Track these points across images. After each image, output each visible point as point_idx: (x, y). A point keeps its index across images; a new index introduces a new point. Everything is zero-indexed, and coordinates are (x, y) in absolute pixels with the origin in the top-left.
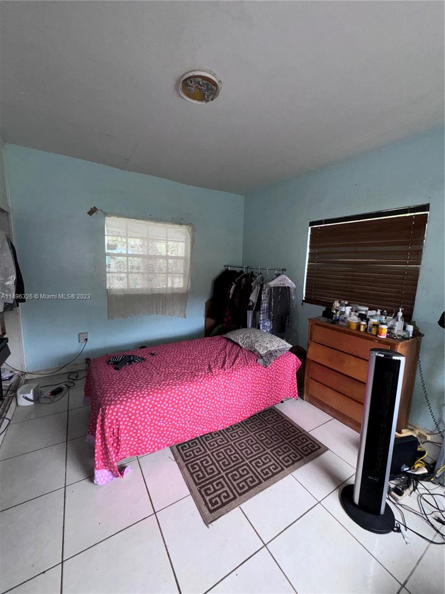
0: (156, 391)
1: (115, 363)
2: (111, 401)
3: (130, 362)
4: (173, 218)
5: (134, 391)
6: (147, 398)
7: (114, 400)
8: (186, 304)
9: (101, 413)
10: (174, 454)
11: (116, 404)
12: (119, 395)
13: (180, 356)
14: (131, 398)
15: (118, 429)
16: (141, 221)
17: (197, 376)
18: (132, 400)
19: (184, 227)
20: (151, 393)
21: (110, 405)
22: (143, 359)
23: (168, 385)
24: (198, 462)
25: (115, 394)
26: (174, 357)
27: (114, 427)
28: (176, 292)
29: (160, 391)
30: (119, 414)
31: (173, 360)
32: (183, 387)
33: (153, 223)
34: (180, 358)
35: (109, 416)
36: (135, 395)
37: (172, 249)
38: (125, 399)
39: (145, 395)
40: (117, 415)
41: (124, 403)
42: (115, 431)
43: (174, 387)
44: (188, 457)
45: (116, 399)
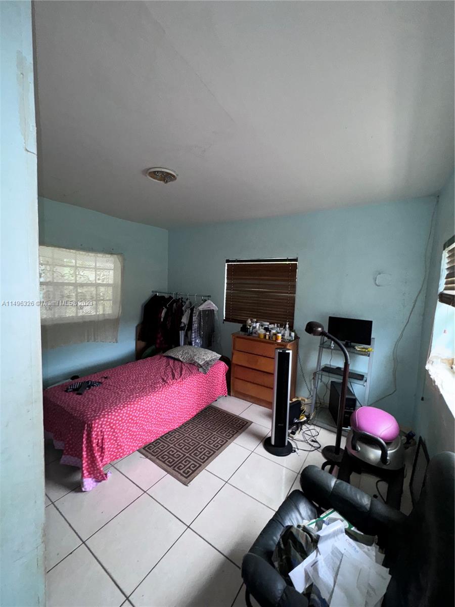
0: (129, 403)
1: (74, 390)
2: (94, 417)
3: (89, 387)
4: (104, 249)
5: (111, 406)
6: (124, 409)
7: (96, 416)
9: (86, 428)
11: (99, 418)
12: (99, 411)
13: (132, 375)
14: (110, 412)
15: (103, 439)
16: (72, 251)
17: (157, 387)
18: (112, 413)
19: (115, 256)
20: (126, 405)
21: (96, 419)
22: (99, 383)
23: (136, 397)
24: (166, 453)
25: (95, 411)
26: (127, 378)
27: (99, 438)
29: (132, 403)
30: (103, 426)
31: (128, 380)
32: (149, 397)
33: (84, 253)
34: (133, 377)
35: (95, 429)
36: (113, 409)
37: (103, 278)
38: (106, 413)
39: (121, 408)
40: (101, 427)
41: (106, 416)
42: (100, 441)
43: (142, 398)
44: (156, 453)
45: (98, 414)
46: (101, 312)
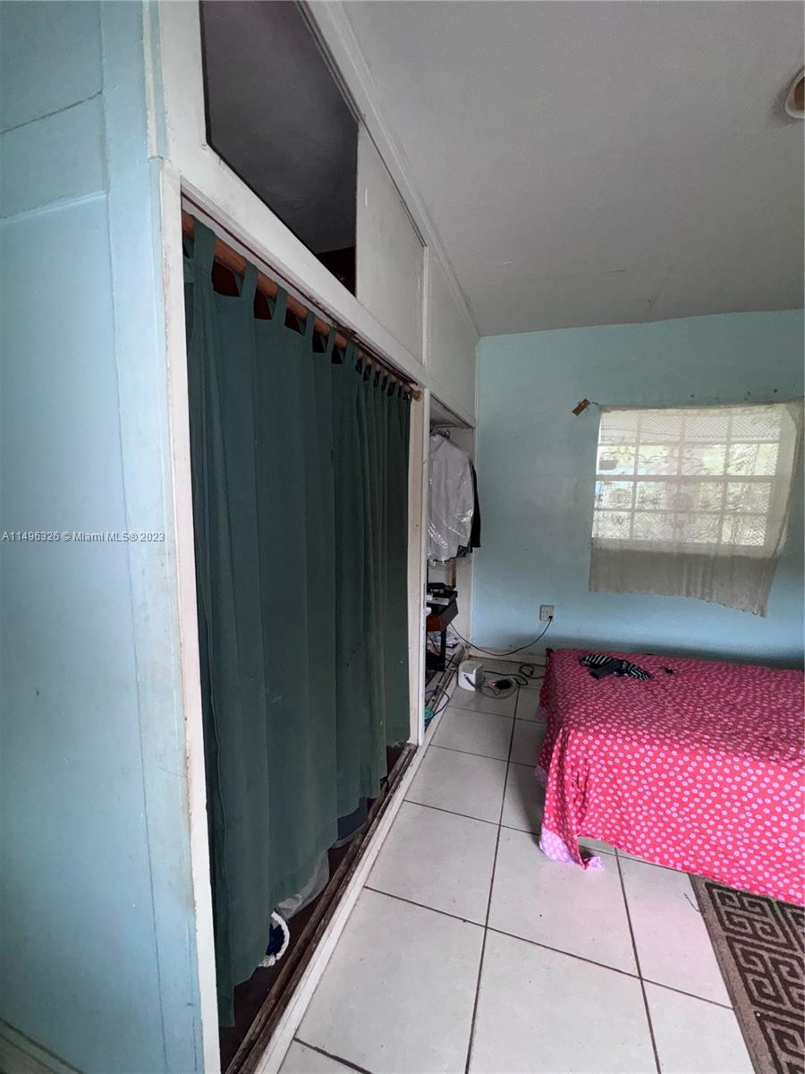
0: (668, 741)
1: (593, 666)
2: (580, 724)
3: (621, 672)
4: (749, 393)
5: (622, 724)
6: (648, 747)
7: (584, 725)
8: (768, 589)
9: (560, 736)
10: (698, 897)
11: (586, 733)
12: (594, 719)
13: (738, 693)
14: (614, 734)
15: (587, 779)
17: (783, 753)
18: (616, 738)
20: (657, 742)
21: (577, 730)
22: (646, 673)
23: (699, 740)
24: (766, 955)
25: (588, 715)
26: (719, 692)
27: (579, 770)
28: (743, 554)
29: (677, 746)
30: (591, 753)
31: (716, 697)
32: (736, 760)
33: (695, 411)
34: (735, 698)
35: (574, 748)
36: (624, 733)
37: (739, 461)
38: (604, 731)
39: (644, 741)
40: (586, 752)
41: (602, 737)
42: (581, 779)
43: (712, 751)
45: (588, 724)
46: (726, 539)
